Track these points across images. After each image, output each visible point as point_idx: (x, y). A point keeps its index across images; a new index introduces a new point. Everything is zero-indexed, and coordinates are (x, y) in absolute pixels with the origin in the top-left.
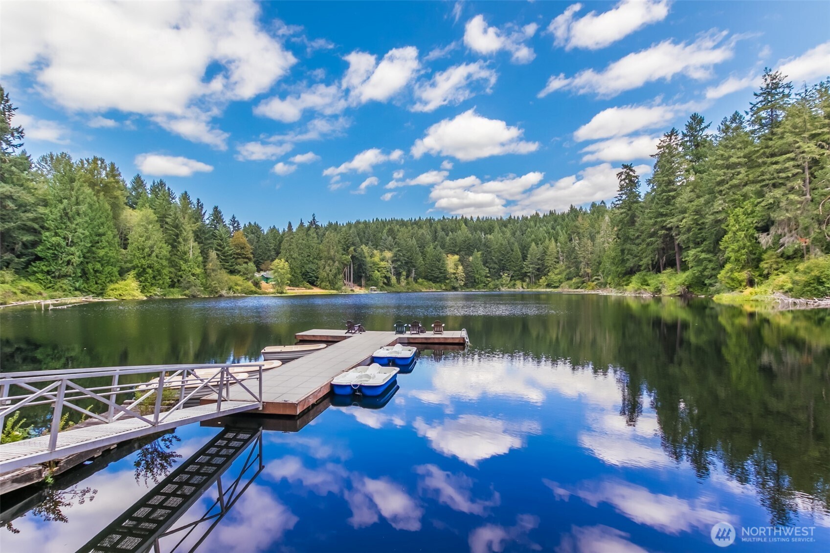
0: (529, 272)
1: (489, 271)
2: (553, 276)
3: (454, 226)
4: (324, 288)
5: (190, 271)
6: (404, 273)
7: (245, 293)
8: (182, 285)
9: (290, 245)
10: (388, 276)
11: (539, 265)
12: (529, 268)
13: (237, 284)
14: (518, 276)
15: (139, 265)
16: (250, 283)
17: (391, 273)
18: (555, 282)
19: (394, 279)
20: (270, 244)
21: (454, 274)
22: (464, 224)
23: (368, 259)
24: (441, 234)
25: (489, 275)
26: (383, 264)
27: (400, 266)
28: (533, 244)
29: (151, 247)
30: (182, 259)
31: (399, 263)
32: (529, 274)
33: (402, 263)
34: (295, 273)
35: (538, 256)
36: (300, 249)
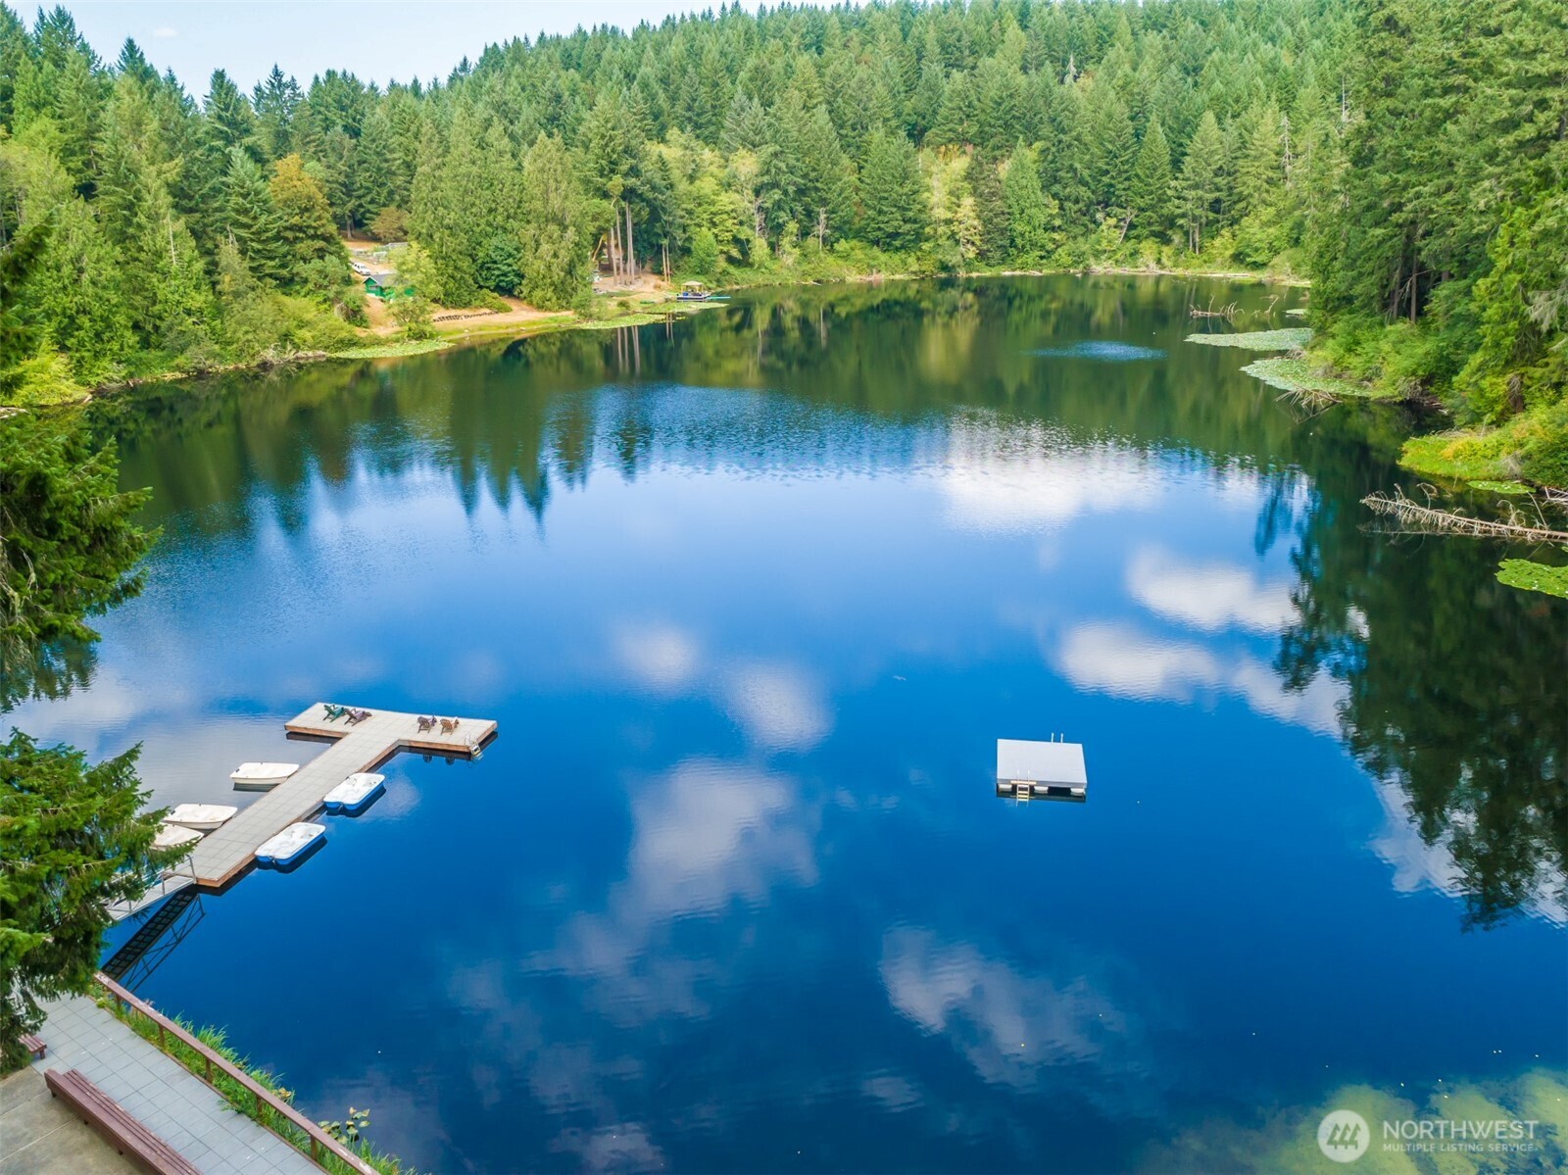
0: (1183, 216)
1: (1061, 208)
2: (1255, 229)
3: (981, 29)
4: (540, 307)
5: (179, 302)
6: (792, 227)
7: (326, 348)
8: (166, 342)
9: (434, 189)
10: (742, 237)
11: (1219, 190)
12: (1185, 199)
13: (302, 324)
14: (1150, 224)
15: (58, 310)
16: (336, 315)
17: (753, 228)
18: (1257, 250)
19: (760, 247)
20: (392, 151)
21: (948, 222)
22: (1015, 24)
23: (683, 186)
24: (933, 69)
25: (1057, 222)
26: (726, 199)
27: (778, 206)
28: (1209, 117)
29: (77, 260)
30: (154, 270)
31: (777, 195)
32: (1181, 221)
33: (785, 193)
34: (456, 268)
35: (1218, 160)
36: (466, 191)
